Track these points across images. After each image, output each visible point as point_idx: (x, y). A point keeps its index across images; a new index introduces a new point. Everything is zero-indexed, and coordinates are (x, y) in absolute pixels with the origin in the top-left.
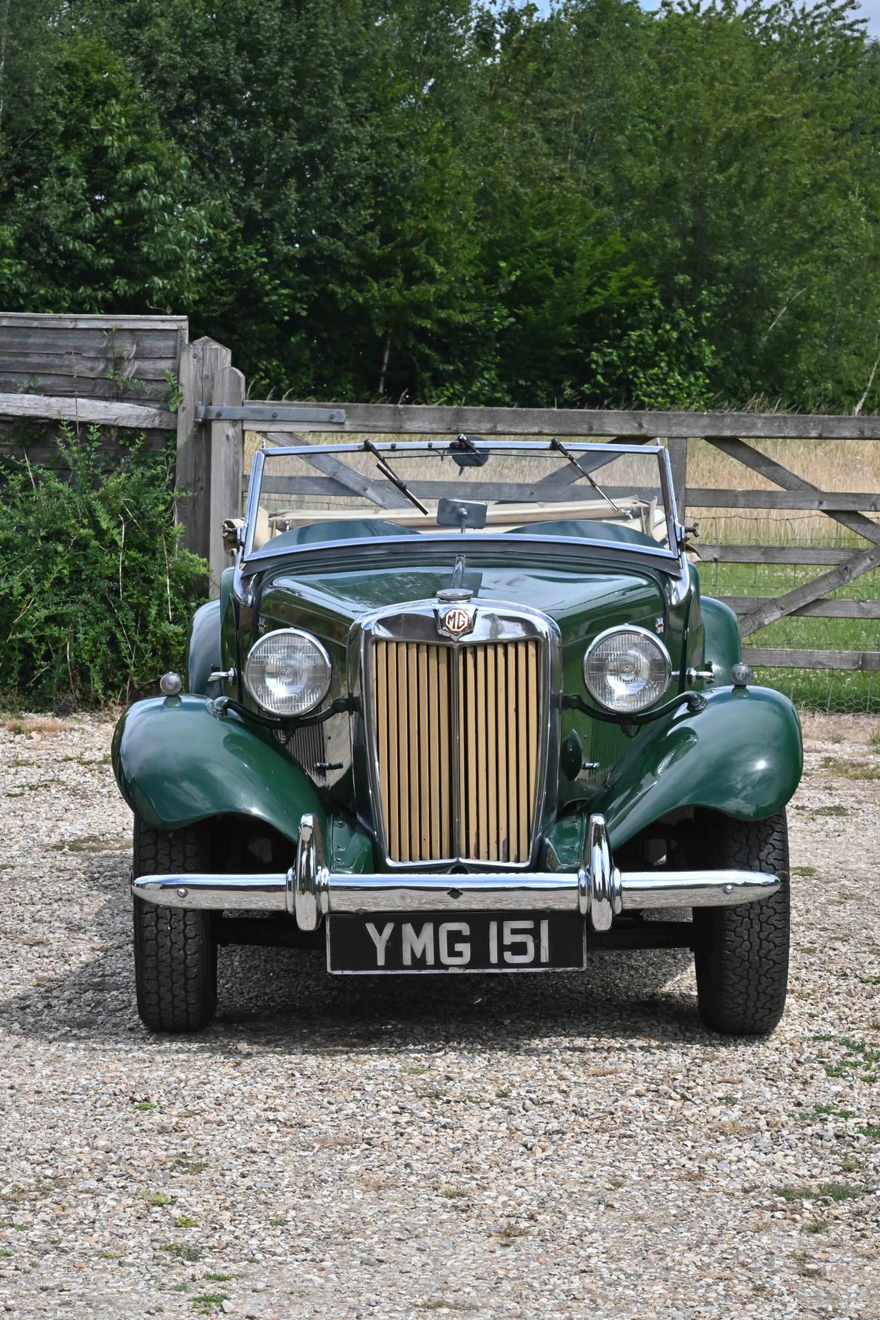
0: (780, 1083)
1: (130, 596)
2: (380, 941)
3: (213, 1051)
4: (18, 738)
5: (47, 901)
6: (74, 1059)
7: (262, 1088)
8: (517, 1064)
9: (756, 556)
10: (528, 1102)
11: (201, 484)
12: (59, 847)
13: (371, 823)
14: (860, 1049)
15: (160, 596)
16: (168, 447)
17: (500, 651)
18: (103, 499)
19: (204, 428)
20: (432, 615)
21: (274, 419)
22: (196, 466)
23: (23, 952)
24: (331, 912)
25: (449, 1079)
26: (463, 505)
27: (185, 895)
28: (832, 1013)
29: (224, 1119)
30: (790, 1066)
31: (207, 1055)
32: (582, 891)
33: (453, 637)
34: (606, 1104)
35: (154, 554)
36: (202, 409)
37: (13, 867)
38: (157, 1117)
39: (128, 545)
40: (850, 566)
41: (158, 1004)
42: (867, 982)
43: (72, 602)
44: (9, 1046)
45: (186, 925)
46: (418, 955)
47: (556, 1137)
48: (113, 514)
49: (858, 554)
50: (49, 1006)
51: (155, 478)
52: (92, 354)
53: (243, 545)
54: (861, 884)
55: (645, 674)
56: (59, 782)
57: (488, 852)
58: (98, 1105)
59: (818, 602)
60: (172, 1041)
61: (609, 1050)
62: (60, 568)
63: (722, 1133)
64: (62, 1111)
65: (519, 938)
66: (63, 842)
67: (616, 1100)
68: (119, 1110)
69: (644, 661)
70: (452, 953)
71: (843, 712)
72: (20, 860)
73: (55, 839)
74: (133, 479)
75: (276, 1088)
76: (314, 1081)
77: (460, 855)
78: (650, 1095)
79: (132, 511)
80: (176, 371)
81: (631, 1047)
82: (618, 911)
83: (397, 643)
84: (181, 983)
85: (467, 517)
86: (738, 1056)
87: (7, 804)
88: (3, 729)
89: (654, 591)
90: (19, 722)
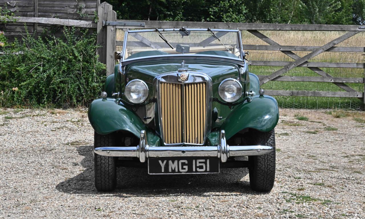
0: (273, 204)
1: (84, 75)
2: (163, 165)
3: (116, 196)
4: (53, 115)
5: (66, 158)
6: (78, 198)
7: (131, 205)
8: (200, 199)
9: (262, 64)
10: (204, 209)
11: (104, 43)
12: (68, 144)
13: (160, 133)
14: (295, 195)
15: (92, 76)
16: (94, 33)
17: (195, 85)
18: (76, 48)
19: (105, 28)
20: (177, 76)
21: (125, 25)
22: (103, 38)
23: (61, 171)
24: (149, 157)
25: (182, 203)
26: (183, 46)
27: (109, 153)
28: (287, 186)
29: (121, 213)
30: (276, 199)
31: (115, 197)
32: (218, 151)
33: (183, 82)
34: (226, 209)
35: (91, 64)
36: (104, 22)
37: (55, 149)
38: (102, 213)
39: (83, 61)
40: (288, 66)
41: (101, 183)
42: (296, 178)
43: (67, 77)
44: (60, 195)
45: (109, 161)
46: (173, 169)
47: (212, 218)
48: (79, 52)
49: (291, 63)
50: (69, 185)
51: (91, 42)
52: (73, 7)
53: (122, 57)
54: (293, 153)
55: (236, 91)
56: (66, 127)
57: (192, 141)
58: (86, 210)
59: (280, 77)
60: (105, 194)
61: (226, 195)
62: (64, 67)
63: (258, 216)
64: (76, 211)
65: (201, 164)
66: (69, 143)
67: (229, 208)
68: (92, 211)
69: (235, 88)
70: (183, 168)
71: (287, 108)
72: (57, 148)
73: (66, 142)
74: (85, 42)
75: (134, 205)
76: (145, 203)
77: (184, 142)
78: (238, 207)
79: (84, 51)
80: (97, 11)
81: (232, 195)
82: (228, 157)
83: (167, 83)
84: (107, 177)
85: (184, 50)
86: (261, 197)
87: (52, 133)
88: (48, 113)
89: (237, 70)
90: (53, 111)
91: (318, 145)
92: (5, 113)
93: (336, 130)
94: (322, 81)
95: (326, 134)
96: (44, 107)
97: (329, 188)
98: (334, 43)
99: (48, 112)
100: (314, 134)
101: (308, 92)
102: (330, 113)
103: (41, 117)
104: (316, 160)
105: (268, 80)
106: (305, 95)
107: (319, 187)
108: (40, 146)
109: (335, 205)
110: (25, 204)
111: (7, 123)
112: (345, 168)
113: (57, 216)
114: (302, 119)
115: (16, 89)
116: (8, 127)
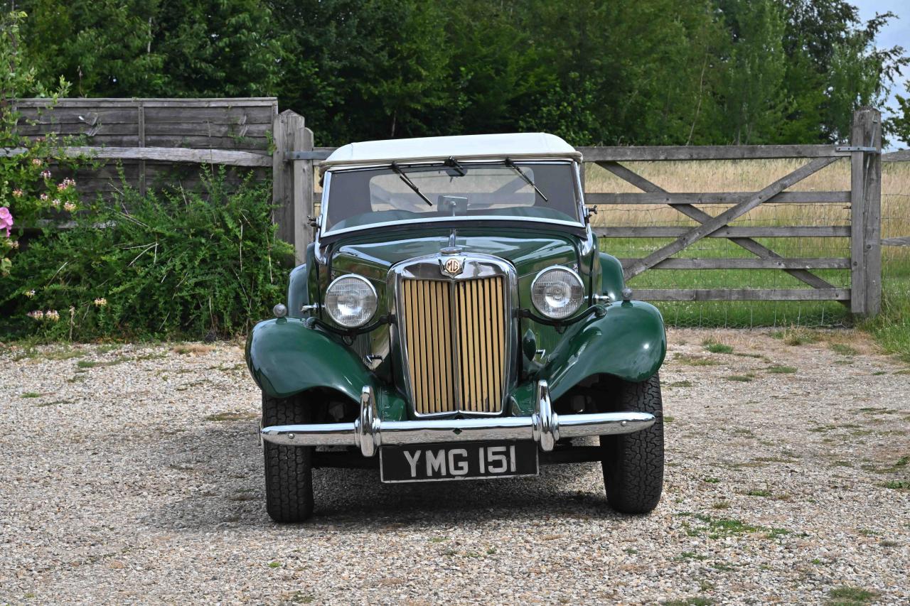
0: (660, 541)
1: (247, 269)
2: (413, 461)
4: (181, 356)
6: (229, 539)
7: (345, 552)
8: (499, 534)
9: (629, 233)
11: (289, 199)
12: (209, 419)
13: (404, 390)
14: (707, 520)
15: (266, 268)
16: (267, 178)
17: (480, 284)
18: (228, 210)
19: (289, 164)
20: (438, 264)
22: (285, 189)
24: (382, 445)
25: (458, 544)
26: (453, 199)
27: (292, 438)
28: (689, 500)
29: (323, 571)
30: (665, 531)
32: (535, 427)
33: (451, 276)
34: (555, 555)
35: (261, 243)
36: (287, 153)
37: (183, 431)
38: (282, 571)
39: (245, 238)
40: (687, 238)
41: (280, 505)
42: (709, 481)
43: (212, 273)
45: (296, 456)
46: (436, 469)
48: (234, 219)
49: (692, 230)
51: (260, 196)
52: (220, 122)
53: (320, 228)
54: (702, 425)
55: (569, 294)
56: (208, 381)
57: (476, 406)
58: (245, 565)
59: (668, 260)
60: (287, 527)
61: (554, 524)
62: (203, 253)
63: (627, 571)
65: (497, 458)
66: (214, 416)
68: (258, 568)
69: (568, 289)
70: (457, 468)
71: (685, 327)
72: (188, 427)
73: (209, 414)
74: (247, 198)
75: (353, 552)
77: (459, 409)
79: (246, 217)
80: (272, 130)
81: (568, 522)
82: (557, 439)
83: (417, 281)
84: (294, 491)
85: (455, 206)
86: (633, 526)
87: (178, 395)
88: (172, 352)
89: (571, 248)
90: (180, 347)
91: (754, 405)
92: (78, 355)
93: (794, 371)
94: (759, 266)
95: (772, 380)
96: (163, 340)
97: (782, 501)
98: (782, 185)
99: (170, 350)
100: (745, 383)
101: (731, 291)
102: (780, 336)
103: (156, 361)
104: (753, 440)
105: (643, 268)
106: (723, 297)
107: (761, 498)
108: (150, 425)
109: (797, 539)
110: (110, 556)
111: (83, 377)
112: (815, 456)
113: (180, 581)
114: (719, 350)
115: (103, 302)
116: (85, 385)
